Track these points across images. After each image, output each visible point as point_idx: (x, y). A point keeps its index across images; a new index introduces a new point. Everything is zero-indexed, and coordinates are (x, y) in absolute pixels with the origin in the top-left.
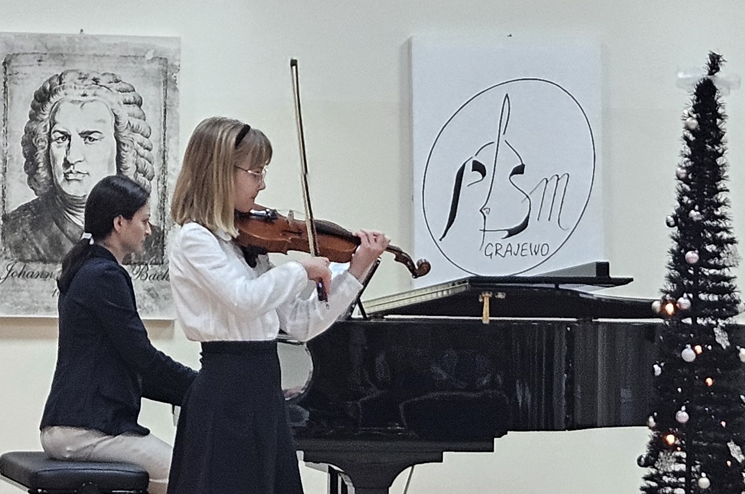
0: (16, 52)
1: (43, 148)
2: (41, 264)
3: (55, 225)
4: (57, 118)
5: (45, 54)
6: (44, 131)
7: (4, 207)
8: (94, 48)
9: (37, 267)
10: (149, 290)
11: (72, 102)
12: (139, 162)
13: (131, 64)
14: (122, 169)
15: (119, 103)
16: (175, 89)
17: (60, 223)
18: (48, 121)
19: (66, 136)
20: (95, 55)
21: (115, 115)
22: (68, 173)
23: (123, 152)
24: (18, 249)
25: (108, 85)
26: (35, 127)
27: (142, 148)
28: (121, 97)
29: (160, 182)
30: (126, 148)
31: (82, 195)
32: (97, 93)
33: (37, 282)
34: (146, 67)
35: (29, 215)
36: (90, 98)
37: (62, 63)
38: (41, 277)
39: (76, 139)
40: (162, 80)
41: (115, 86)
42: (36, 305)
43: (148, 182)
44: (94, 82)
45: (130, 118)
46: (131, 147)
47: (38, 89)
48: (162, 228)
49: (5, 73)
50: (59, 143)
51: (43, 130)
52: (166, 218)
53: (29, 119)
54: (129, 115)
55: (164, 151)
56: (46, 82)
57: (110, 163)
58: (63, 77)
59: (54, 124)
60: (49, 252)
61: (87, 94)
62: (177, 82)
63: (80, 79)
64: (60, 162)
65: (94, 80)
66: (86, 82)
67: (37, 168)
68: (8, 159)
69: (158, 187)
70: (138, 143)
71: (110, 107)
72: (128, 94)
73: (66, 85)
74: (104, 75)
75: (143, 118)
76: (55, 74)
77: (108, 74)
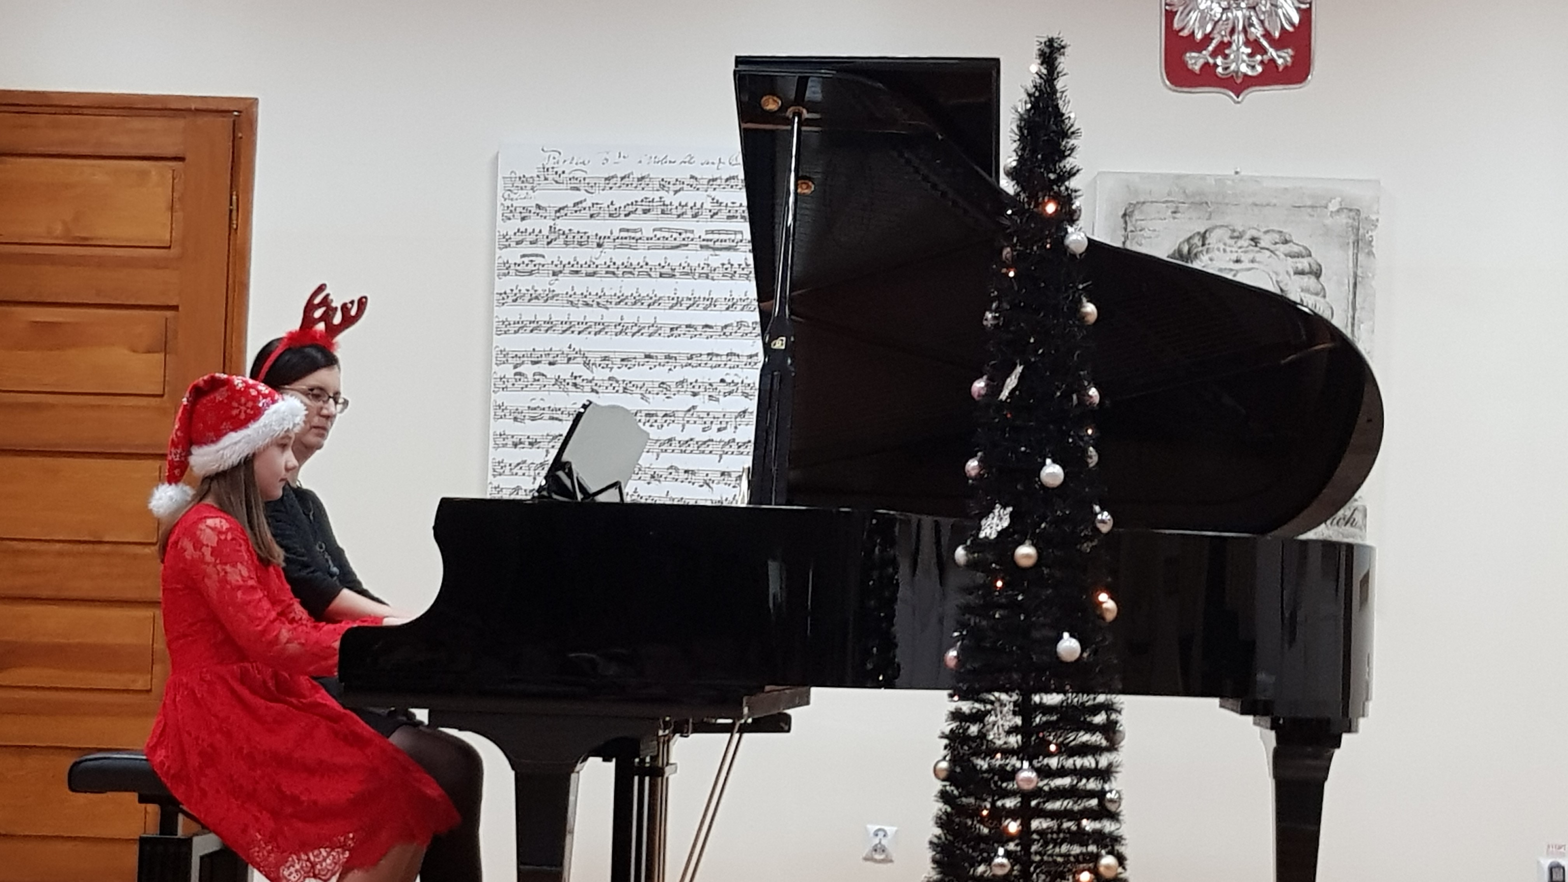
0: (1142, 200)
5: (1184, 203)
8: (1254, 194)
13: (1307, 218)
15: (1287, 272)
16: (1370, 254)
20: (1255, 204)
21: (1281, 290)
25: (1272, 247)
28: (1292, 264)
32: (1258, 260)
34: (1329, 221)
36: (1246, 265)
37: (1207, 217)
40: (1351, 241)
41: (1283, 249)
44: (1253, 244)
45: (1302, 294)
47: (1172, 252)
49: (1126, 229)
54: (1302, 290)
56: (1184, 242)
58: (1207, 235)
61: (1242, 259)
62: (1374, 243)
63: (1232, 238)
65: (1253, 239)
66: (1241, 243)
71: (1275, 279)
72: (1301, 259)
73: (1211, 246)
74: (1267, 232)
75: (1322, 294)
76: (1197, 230)
77: (1273, 231)
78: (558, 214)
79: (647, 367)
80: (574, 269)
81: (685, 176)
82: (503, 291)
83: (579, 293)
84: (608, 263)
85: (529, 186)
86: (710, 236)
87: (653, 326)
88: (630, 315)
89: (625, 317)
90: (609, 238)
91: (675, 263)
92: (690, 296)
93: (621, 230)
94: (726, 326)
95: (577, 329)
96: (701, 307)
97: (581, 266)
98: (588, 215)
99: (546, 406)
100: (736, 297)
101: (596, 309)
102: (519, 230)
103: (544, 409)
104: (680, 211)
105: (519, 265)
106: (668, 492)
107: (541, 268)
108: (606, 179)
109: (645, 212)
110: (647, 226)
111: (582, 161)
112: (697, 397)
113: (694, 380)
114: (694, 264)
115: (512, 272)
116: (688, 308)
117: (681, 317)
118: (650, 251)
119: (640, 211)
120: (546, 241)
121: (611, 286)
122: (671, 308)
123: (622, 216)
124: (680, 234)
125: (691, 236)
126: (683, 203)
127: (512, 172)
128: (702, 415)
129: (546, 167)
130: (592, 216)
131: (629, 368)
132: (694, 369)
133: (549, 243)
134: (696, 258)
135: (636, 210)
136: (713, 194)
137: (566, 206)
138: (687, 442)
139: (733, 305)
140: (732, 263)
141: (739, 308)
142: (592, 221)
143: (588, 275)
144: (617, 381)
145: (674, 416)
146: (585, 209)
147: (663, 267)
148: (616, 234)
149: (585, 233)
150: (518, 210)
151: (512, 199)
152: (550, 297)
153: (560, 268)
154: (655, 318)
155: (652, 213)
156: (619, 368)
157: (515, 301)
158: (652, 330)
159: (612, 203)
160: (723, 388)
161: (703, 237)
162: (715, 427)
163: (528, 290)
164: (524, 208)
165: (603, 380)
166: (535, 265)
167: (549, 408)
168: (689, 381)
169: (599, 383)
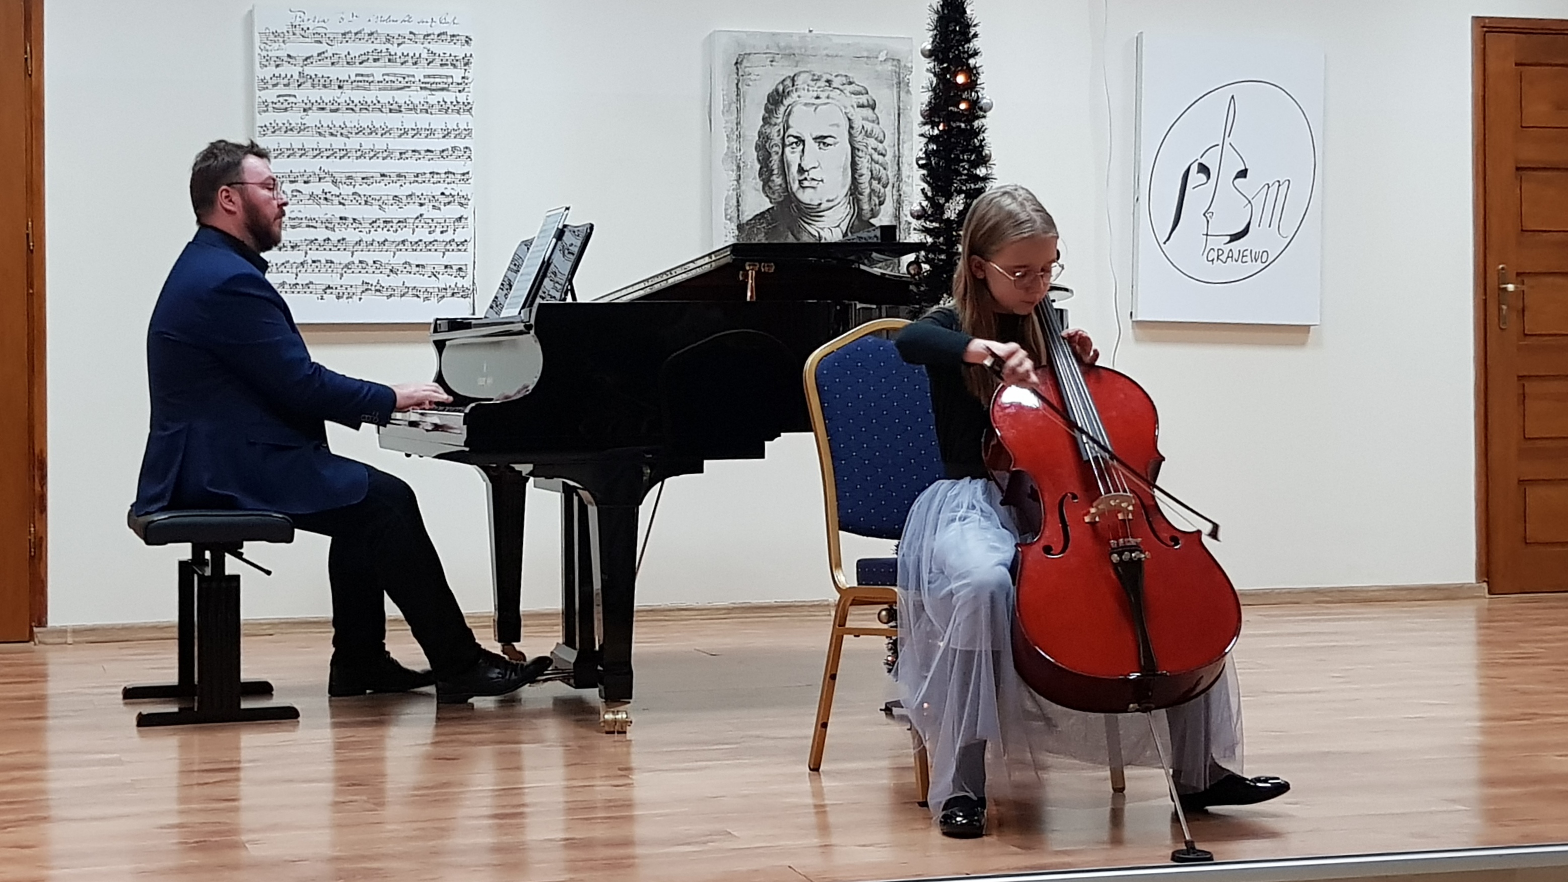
0: (748, 52)
1: (777, 153)
3: (791, 235)
4: (790, 123)
5: (778, 54)
6: (779, 135)
7: (738, 216)
8: (826, 48)
11: (806, 104)
12: (873, 169)
13: (865, 66)
14: (857, 176)
15: (852, 106)
16: (908, 92)
17: (795, 232)
18: (782, 125)
19: (800, 141)
20: (828, 55)
21: (849, 119)
22: (803, 180)
23: (857, 158)
25: (841, 87)
26: (768, 131)
27: (876, 154)
28: (855, 100)
29: (895, 189)
30: (860, 154)
31: (817, 204)
32: (831, 96)
34: (879, 68)
36: (823, 100)
37: (795, 64)
39: (810, 144)
40: (894, 82)
41: (849, 88)
43: (882, 190)
44: (827, 84)
45: (864, 122)
46: (866, 154)
47: (771, 91)
49: (738, 75)
50: (793, 148)
51: (776, 134)
52: (901, 226)
53: (761, 123)
54: (863, 119)
55: (899, 157)
56: (779, 84)
57: (845, 169)
58: (796, 78)
59: (788, 127)
61: (821, 96)
62: (910, 85)
63: (813, 80)
64: (794, 169)
65: (828, 81)
66: (819, 84)
67: (772, 175)
68: (742, 165)
69: (893, 195)
70: (872, 148)
71: (844, 111)
72: (861, 96)
73: (799, 87)
74: (836, 76)
75: (876, 122)
76: (788, 75)
77: (841, 75)
78: (305, 63)
79: (382, 184)
80: (321, 106)
81: (406, 33)
82: (263, 125)
83: (325, 125)
84: (348, 102)
85: (281, 40)
86: (427, 80)
87: (386, 151)
88: (368, 142)
89: (363, 144)
90: (347, 81)
91: (401, 102)
92: (414, 127)
93: (357, 75)
94: (443, 151)
95: (326, 154)
96: (423, 136)
97: (326, 104)
98: (330, 63)
99: (304, 217)
100: (450, 128)
101: (339, 138)
102: (274, 75)
103: (302, 219)
104: (403, 60)
105: (276, 103)
106: (404, 282)
107: (293, 105)
108: (344, 34)
109: (375, 60)
110: (377, 71)
111: (321, 20)
112: (423, 207)
113: (420, 194)
114: (416, 102)
115: (270, 109)
116: (413, 137)
117: (408, 143)
118: (382, 92)
119: (371, 60)
120: (296, 84)
121: (352, 120)
122: (400, 136)
123: (357, 64)
124: (404, 78)
125: (413, 79)
126: (405, 54)
127: (267, 28)
128: (427, 221)
129: (294, 24)
130: (333, 64)
131: (369, 185)
132: (420, 185)
133: (299, 86)
134: (418, 97)
135: (368, 59)
136: (429, 46)
137: (312, 56)
138: (416, 243)
139: (448, 133)
140: (446, 100)
141: (453, 136)
142: (333, 68)
143: (332, 111)
144: (360, 196)
145: (406, 222)
146: (327, 58)
147: (392, 105)
148: (353, 78)
149: (328, 77)
150: (273, 59)
151: (267, 50)
152: (303, 129)
153: (309, 105)
154: (387, 145)
155: (381, 61)
156: (361, 185)
157: (273, 132)
158: (385, 154)
159: (349, 53)
160: (443, 199)
161: (423, 80)
162: (438, 230)
163: (284, 124)
164: (277, 57)
165: (348, 195)
166: (289, 104)
167: (306, 218)
168: (417, 194)
169: (345, 197)
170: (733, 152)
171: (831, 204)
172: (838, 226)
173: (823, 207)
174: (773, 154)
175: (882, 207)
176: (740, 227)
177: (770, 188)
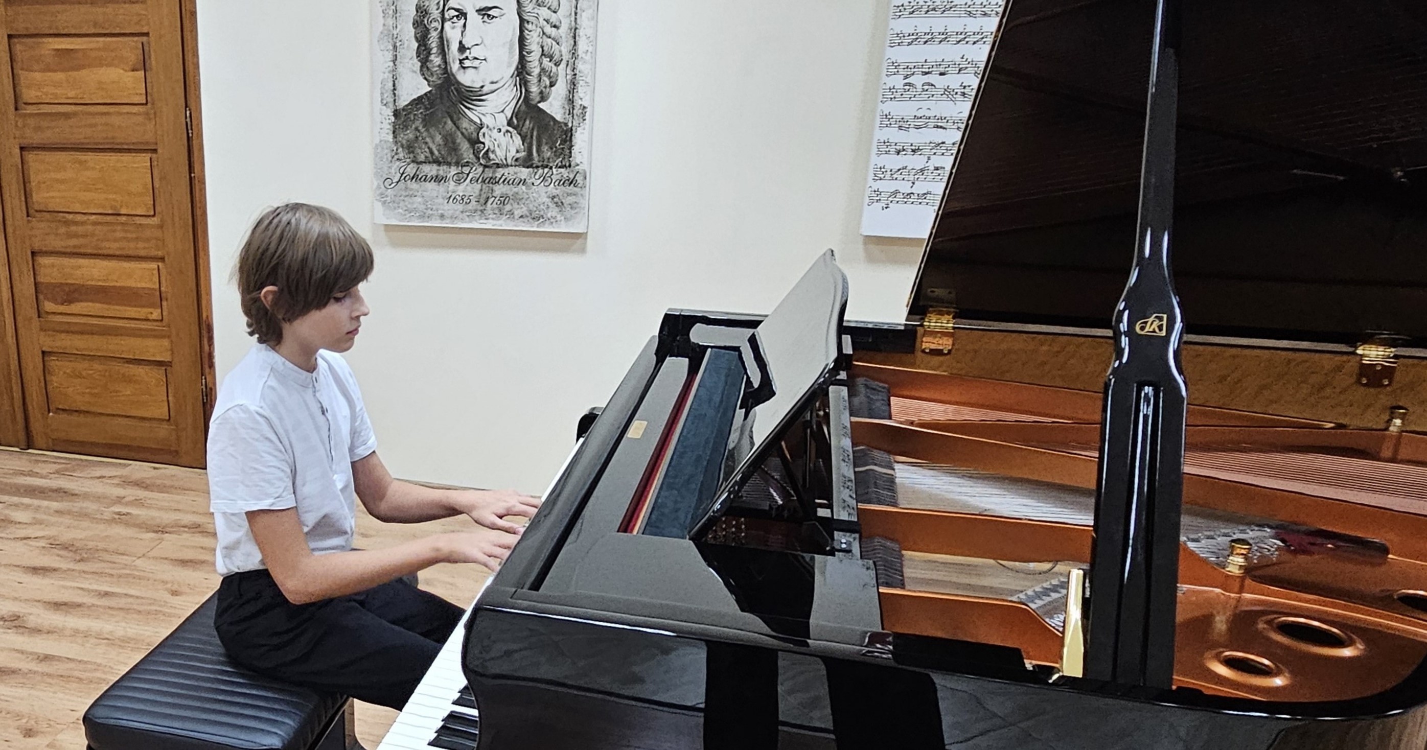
1: (436, 29)
2: (435, 167)
3: (449, 122)
6: (437, 9)
7: (395, 100)
9: (430, 170)
10: (554, 197)
12: (545, 44)
14: (524, 53)
17: (455, 118)
19: (462, 14)
22: (464, 59)
23: (526, 31)
24: (411, 149)
26: (427, 4)
27: (549, 26)
30: (529, 27)
31: (479, 86)
33: (431, 185)
35: (421, 111)
38: (435, 181)
39: (473, 17)
42: (431, 212)
43: (554, 69)
46: (536, 25)
48: (570, 125)
50: (453, 23)
51: (436, 7)
52: (575, 112)
55: (575, 30)
57: (512, 46)
60: (443, 153)
64: (455, 47)
67: (429, 54)
68: (398, 44)
70: (544, 20)
170: (390, 30)
171: (494, 87)
172: (502, 111)
173: (485, 90)
174: (432, 31)
175: (553, 88)
176: (396, 114)
177: (428, 68)
